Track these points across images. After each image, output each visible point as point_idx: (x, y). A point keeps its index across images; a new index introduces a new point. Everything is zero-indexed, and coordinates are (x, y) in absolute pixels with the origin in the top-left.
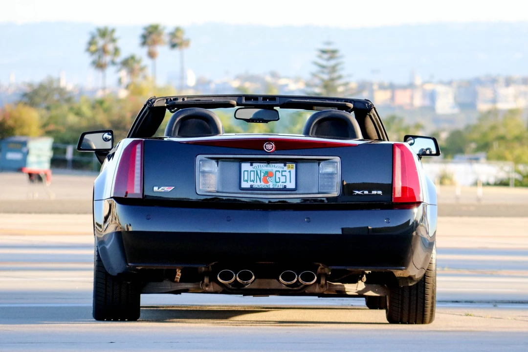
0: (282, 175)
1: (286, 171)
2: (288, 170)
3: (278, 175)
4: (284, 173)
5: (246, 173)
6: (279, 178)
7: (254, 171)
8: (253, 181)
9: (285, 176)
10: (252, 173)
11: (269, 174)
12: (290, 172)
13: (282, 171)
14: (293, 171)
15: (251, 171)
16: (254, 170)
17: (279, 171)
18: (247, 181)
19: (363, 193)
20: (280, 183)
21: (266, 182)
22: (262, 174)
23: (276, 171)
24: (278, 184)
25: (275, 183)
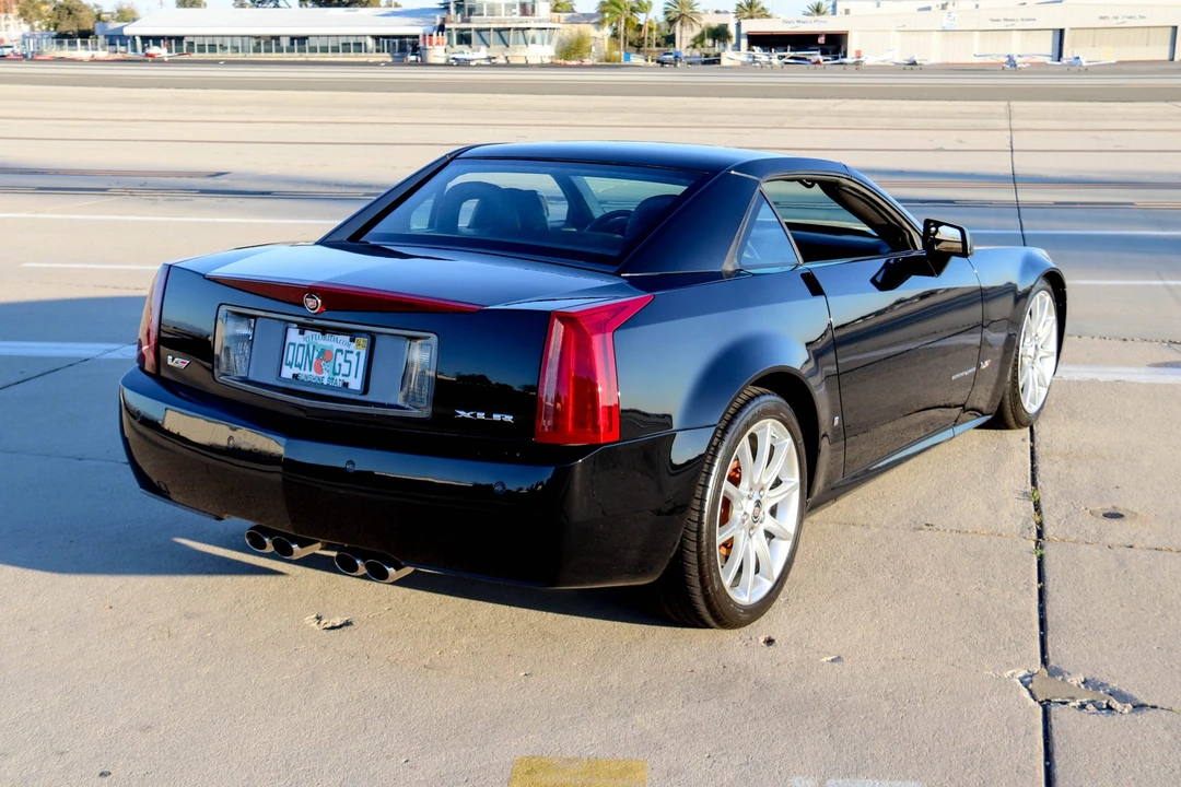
0: (346, 361)
1: (352, 352)
2: (356, 351)
3: (340, 358)
4: (349, 357)
5: (292, 348)
6: (340, 365)
7: (303, 346)
8: (299, 366)
9: (350, 362)
10: (301, 349)
11: (325, 355)
12: (358, 354)
13: (347, 352)
14: (363, 353)
15: (300, 345)
16: (305, 343)
17: (341, 351)
18: (290, 365)
19: (475, 415)
20: (340, 377)
21: (320, 371)
22: (316, 354)
23: (338, 350)
24: (336, 377)
25: (332, 376)
